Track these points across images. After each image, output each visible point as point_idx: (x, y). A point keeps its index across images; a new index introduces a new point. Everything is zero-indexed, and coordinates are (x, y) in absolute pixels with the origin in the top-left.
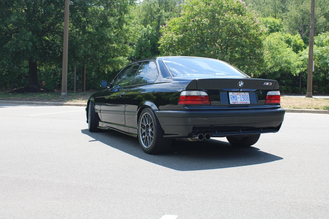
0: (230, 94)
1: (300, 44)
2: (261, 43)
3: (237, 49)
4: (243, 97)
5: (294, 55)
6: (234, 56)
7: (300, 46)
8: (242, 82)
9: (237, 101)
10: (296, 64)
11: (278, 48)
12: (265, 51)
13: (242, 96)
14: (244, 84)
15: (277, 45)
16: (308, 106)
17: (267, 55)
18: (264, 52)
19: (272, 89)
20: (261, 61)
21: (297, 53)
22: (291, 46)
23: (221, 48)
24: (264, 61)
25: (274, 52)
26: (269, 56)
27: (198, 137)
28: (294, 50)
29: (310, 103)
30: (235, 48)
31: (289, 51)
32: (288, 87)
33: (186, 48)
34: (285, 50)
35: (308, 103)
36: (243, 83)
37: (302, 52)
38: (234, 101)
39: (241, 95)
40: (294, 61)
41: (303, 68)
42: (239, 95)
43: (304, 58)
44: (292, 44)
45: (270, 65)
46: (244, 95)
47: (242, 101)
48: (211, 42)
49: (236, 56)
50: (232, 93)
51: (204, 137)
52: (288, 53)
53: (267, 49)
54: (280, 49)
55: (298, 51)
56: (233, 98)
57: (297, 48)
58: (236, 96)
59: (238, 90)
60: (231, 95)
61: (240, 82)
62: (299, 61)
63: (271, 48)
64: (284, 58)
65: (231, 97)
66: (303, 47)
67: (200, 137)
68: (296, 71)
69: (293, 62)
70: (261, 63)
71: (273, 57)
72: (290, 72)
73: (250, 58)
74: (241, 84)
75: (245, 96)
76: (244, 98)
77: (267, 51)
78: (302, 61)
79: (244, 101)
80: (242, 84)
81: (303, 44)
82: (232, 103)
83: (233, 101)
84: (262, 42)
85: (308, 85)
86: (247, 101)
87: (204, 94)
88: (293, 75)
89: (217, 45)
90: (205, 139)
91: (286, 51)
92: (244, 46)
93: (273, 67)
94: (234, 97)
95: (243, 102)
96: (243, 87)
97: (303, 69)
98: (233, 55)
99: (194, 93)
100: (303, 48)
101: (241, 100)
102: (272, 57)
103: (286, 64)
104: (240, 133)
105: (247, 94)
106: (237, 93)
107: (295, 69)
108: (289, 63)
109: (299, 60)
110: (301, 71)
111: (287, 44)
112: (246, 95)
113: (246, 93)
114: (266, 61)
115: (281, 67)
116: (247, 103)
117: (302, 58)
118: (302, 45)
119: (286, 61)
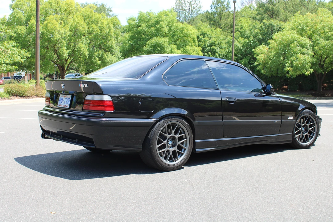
36: (63, 84)
39: (66, 98)
60: (60, 98)
76: (66, 101)
79: (66, 105)
86: (68, 105)
105: (70, 97)
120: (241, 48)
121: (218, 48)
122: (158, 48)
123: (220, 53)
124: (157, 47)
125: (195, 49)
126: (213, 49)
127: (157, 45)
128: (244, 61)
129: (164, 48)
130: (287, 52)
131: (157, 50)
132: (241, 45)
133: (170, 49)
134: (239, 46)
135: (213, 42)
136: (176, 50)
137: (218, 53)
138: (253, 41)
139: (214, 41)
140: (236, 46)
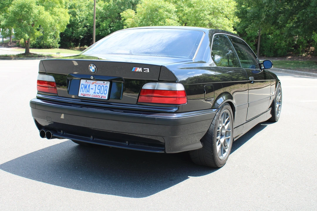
0: (83, 82)
4: (99, 88)
8: (93, 66)
9: (88, 93)
19: (157, 80)
36: (95, 67)
38: (85, 93)
39: (97, 85)
42: (94, 84)
46: (101, 85)
47: (97, 94)
50: (85, 80)
56: (83, 89)
58: (89, 85)
60: (82, 84)
61: (90, 65)
65: (82, 87)
75: (103, 87)
76: (100, 90)
79: (100, 94)
82: (82, 96)
83: (83, 93)
86: (103, 95)
94: (86, 87)
95: (96, 96)
101: (95, 93)
105: (107, 84)
106: (92, 82)
112: (105, 86)
113: (105, 82)
116: (103, 98)
120: (102, 11)
121: (78, 10)
122: (26, 9)
123: (81, 16)
124: (24, 8)
125: (62, 11)
126: (74, 12)
127: (24, 5)
128: (105, 23)
129: (31, 9)
130: (154, 17)
131: (24, 11)
132: (102, 8)
133: (38, 11)
134: (99, 10)
135: (73, 4)
136: (44, 12)
137: (78, 16)
138: (113, 5)
139: (75, 4)
140: (97, 9)
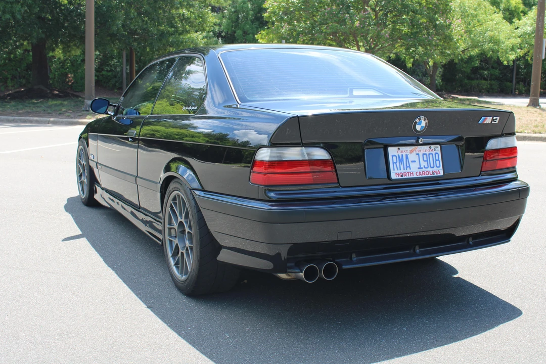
0: (392, 151)
1: (515, 7)
2: (448, 5)
3: (404, 17)
4: (425, 159)
5: (506, 27)
6: (400, 30)
7: (515, 11)
8: (424, 120)
9: (408, 170)
10: (509, 43)
11: (476, 16)
12: (454, 20)
13: (423, 154)
14: (429, 125)
15: (475, 10)
16: (536, 126)
17: (457, 27)
18: (453, 22)
19: (501, 133)
20: (448, 39)
21: (511, 22)
22: (500, 10)
23: (376, 15)
24: (453, 39)
25: (470, 22)
26: (461, 30)
27: (303, 274)
28: (504, 18)
29: (538, 119)
30: (401, 14)
31: (497, 19)
32: (493, 82)
33: (314, 16)
34: (490, 18)
35: (536, 121)
36: (426, 121)
37: (521, 22)
38: (402, 171)
39: (421, 154)
40: (506, 39)
41: (522, 49)
42: (414, 153)
43: (524, 32)
44: (502, 6)
45: (462, 46)
46: (427, 153)
47: (424, 170)
48: (359, 4)
49: (402, 30)
50: (397, 148)
51: (321, 272)
52: (496, 24)
53: (458, 17)
54: (481, 17)
55: (513, 20)
56: (398, 164)
57: (510, 14)
58: (407, 156)
59: (413, 141)
60: (393, 156)
61: (420, 119)
62: (515, 37)
63: (464, 15)
64: (489, 34)
65: (395, 161)
66: (522, 12)
67: (310, 274)
68: (509, 57)
69: (504, 40)
70: (448, 43)
71: (468, 32)
72: (498, 58)
73: (428, 34)
74: (421, 125)
75: (431, 156)
76: (427, 161)
77: (458, 21)
78: (519, 37)
79: (429, 169)
80: (423, 123)
81: (522, 7)
82: (398, 177)
83: (399, 172)
84: (450, 4)
85: (532, 83)
86: (435, 169)
87: (320, 154)
88: (502, 63)
89: (369, 9)
90: (321, 278)
91: (492, 20)
92: (417, 11)
93: (469, 48)
94: (401, 160)
95: (424, 173)
96: (426, 133)
97: (520, 52)
98: (397, 29)
99: (293, 154)
100: (522, 14)
101: (420, 168)
102: (466, 32)
103: (491, 45)
104: (415, 254)
105: (438, 149)
106: (409, 148)
107: (507, 53)
108: (497, 42)
109: (514, 35)
110: (517, 57)
111: (493, 6)
112: (434, 153)
113: (433, 147)
114: (457, 38)
115: (483, 50)
116: (435, 175)
117: (519, 32)
118: (519, 8)
119: (492, 37)
